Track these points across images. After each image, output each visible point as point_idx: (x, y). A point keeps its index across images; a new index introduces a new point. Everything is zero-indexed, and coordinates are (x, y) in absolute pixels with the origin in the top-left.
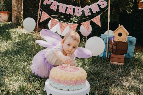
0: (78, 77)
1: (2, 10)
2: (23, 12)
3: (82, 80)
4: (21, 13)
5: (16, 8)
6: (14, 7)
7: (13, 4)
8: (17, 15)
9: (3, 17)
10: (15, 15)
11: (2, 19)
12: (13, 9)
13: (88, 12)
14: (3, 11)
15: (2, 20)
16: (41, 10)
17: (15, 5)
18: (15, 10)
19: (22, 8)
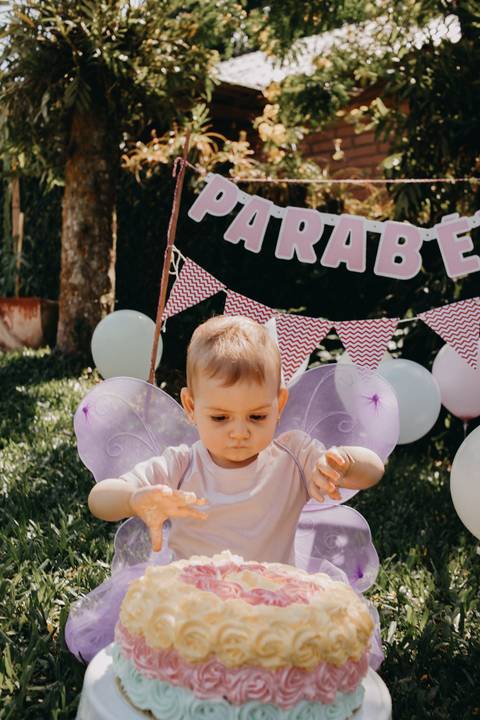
1: (17, 289)
2: (112, 295)
3: (332, 667)
4: (103, 300)
5: (77, 278)
6: (69, 273)
7: (63, 255)
8: (80, 312)
9: (21, 324)
10: (73, 310)
11: (15, 337)
12: (64, 281)
13: (466, 255)
14: (22, 293)
15: (10, 342)
17: (73, 263)
18: (74, 288)
19: (108, 279)
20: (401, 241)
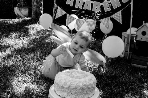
0: (85, 85)
1: (23, 5)
2: (42, 7)
4: (41, 8)
5: (35, 4)
6: (34, 2)
8: (36, 11)
9: (24, 12)
10: (35, 10)
11: (23, 15)
12: (33, 4)
13: (108, 8)
16: (56, 5)
17: (34, 0)
18: (35, 5)
19: (41, 3)
20: (97, 5)
